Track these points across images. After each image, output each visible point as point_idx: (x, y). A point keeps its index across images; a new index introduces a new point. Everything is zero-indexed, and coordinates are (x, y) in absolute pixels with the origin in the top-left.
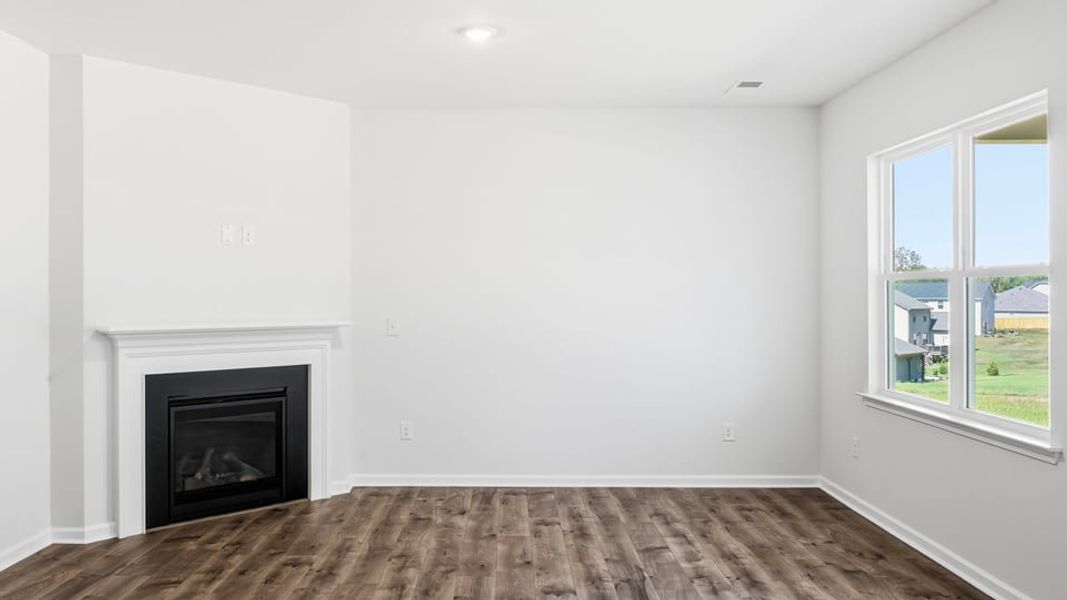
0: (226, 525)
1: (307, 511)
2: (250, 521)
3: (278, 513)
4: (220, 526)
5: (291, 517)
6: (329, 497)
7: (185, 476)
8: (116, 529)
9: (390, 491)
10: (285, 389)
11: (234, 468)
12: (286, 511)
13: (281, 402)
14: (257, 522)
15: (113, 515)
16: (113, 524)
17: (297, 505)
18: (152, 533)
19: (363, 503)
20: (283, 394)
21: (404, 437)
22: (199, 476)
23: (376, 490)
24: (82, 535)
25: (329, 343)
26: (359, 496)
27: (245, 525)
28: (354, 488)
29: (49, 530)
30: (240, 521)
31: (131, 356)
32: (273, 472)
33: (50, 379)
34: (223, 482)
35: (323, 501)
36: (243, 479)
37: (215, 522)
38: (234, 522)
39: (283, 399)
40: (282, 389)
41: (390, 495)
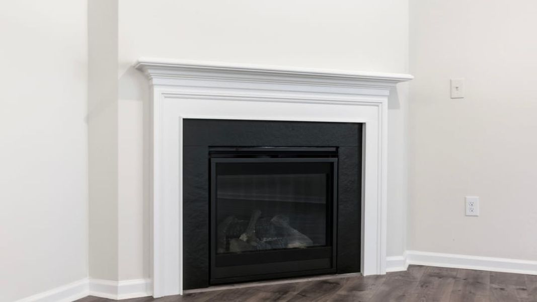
0: (268, 295)
1: (359, 287)
2: (295, 293)
3: (325, 286)
4: (262, 295)
5: (342, 292)
6: (384, 273)
7: (229, 237)
8: (151, 286)
9: (454, 273)
10: (337, 148)
11: (280, 232)
12: (336, 285)
13: (332, 164)
14: (303, 294)
15: (148, 271)
16: (149, 281)
17: (348, 279)
18: (190, 295)
19: (425, 284)
20: (335, 154)
21: (469, 213)
22: (244, 237)
23: (437, 271)
24: (115, 290)
25: (385, 100)
26: (419, 275)
27: (289, 296)
28: (411, 266)
29: (86, 281)
30: (284, 291)
31: (167, 96)
32: (323, 241)
33: (88, 119)
34: (269, 247)
35: (377, 277)
36: (291, 246)
37: (258, 290)
38: (279, 292)
39: (334, 160)
40: (334, 149)
41: (455, 278)
